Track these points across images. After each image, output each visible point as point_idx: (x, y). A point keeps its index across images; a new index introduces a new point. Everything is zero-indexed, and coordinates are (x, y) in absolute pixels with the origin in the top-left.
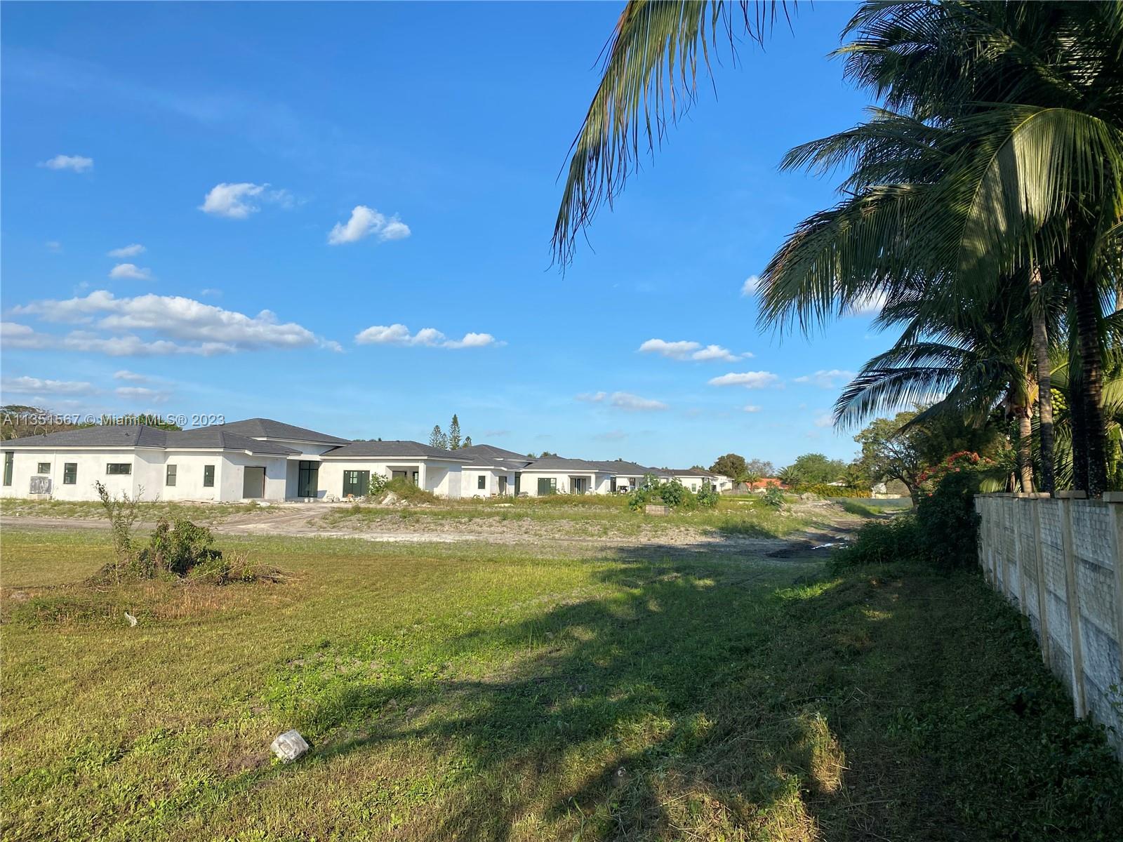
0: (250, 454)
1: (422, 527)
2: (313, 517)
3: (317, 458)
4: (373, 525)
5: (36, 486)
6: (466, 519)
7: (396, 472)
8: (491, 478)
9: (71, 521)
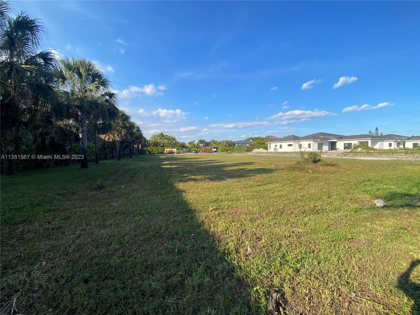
0: (319, 140)
1: (375, 156)
2: (339, 154)
3: (336, 140)
4: (358, 156)
5: (275, 149)
6: (391, 154)
7: (360, 143)
8: (394, 144)
9: (282, 155)
